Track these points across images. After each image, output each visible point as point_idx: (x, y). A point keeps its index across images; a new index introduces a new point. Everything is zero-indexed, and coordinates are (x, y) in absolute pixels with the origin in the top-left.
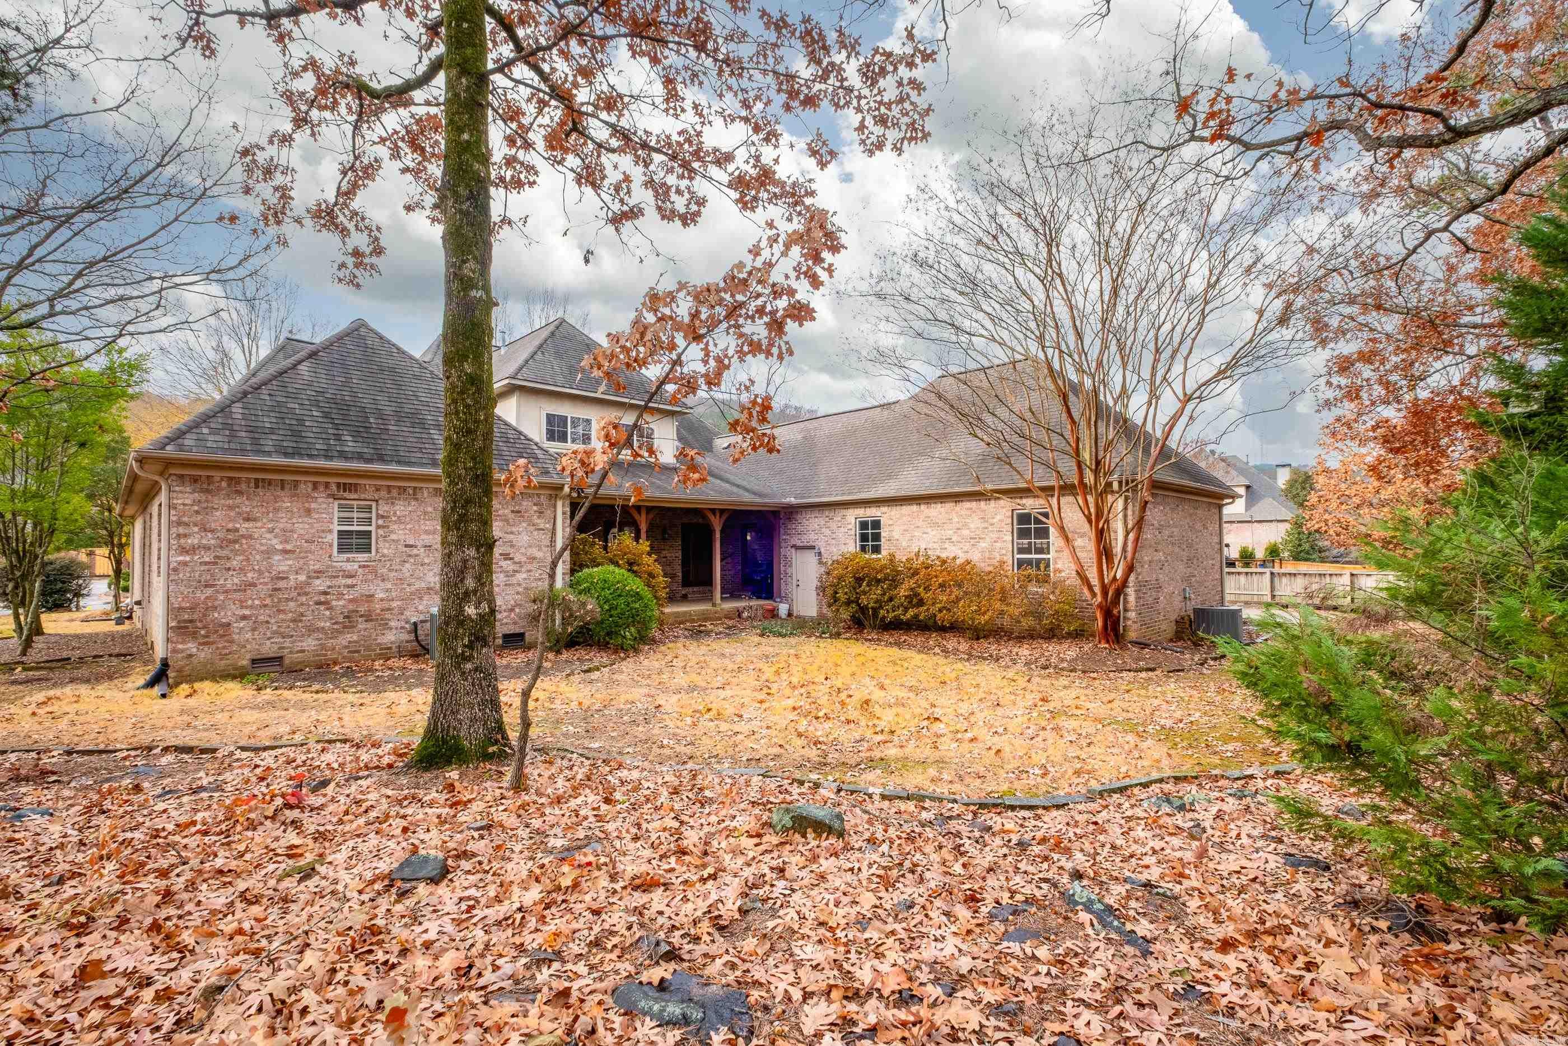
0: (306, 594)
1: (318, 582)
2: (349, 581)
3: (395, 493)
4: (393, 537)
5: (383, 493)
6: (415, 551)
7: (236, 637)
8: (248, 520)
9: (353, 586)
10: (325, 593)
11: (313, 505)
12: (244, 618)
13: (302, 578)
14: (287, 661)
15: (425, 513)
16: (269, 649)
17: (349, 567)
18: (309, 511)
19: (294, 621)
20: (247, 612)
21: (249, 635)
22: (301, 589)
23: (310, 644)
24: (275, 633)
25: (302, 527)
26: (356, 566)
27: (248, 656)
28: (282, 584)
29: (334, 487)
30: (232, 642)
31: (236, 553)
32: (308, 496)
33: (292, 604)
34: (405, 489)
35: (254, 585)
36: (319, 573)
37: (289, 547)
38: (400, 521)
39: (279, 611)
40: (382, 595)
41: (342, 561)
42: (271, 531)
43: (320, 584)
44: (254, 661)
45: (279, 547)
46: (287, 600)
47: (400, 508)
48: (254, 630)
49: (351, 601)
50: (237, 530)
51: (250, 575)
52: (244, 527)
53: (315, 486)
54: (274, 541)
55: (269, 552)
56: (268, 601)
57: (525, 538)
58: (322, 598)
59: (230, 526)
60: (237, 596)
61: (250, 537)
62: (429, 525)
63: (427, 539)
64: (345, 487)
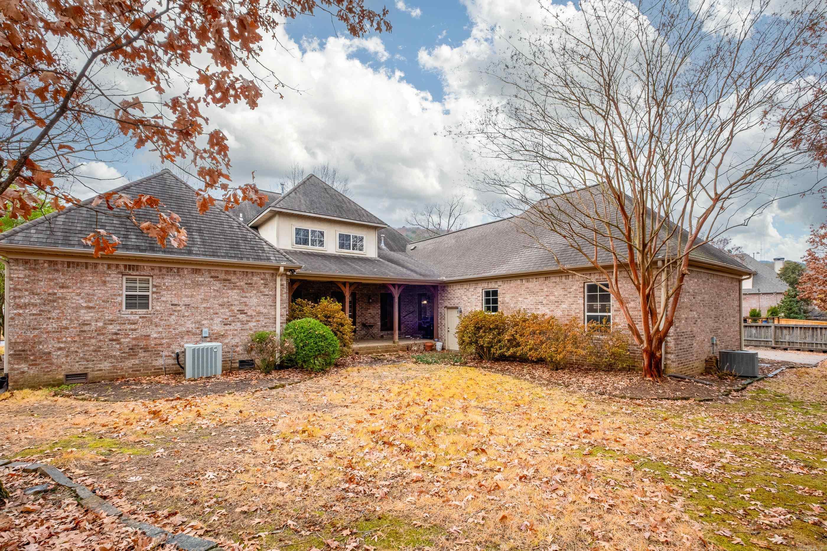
0: (103, 334)
1: (111, 327)
2: (133, 327)
3: (164, 271)
4: (163, 299)
5: (157, 272)
6: (178, 308)
7: (55, 361)
8: (62, 287)
9: (135, 330)
10: (116, 334)
11: (108, 279)
12: (60, 349)
13: (100, 324)
14: (90, 376)
15: (186, 284)
16: (77, 368)
17: (132, 317)
18: (104, 283)
19: (95, 351)
20: (62, 345)
21: (64, 360)
22: (100, 332)
23: (106, 365)
24: (81, 358)
25: (100, 292)
26: (137, 317)
27: (63, 373)
28: (86, 328)
29: (122, 268)
30: (52, 364)
31: (55, 308)
32: (104, 273)
33: (93, 341)
34: (171, 269)
35: (67, 328)
36: (112, 321)
37: (91, 305)
38: (168, 289)
39: (85, 345)
40: (155, 335)
41: (127, 314)
42: (79, 295)
43: (113, 328)
44: (67, 376)
45: (84, 305)
46: (90, 338)
47: (168, 281)
48: (67, 356)
49: (134, 339)
50: (55, 294)
51: (64, 322)
52: (60, 292)
53: (109, 267)
54: (81, 301)
55: (78, 308)
56: (77, 339)
58: (114, 337)
59: (50, 291)
60: (56, 335)
61: (65, 298)
62: (188, 292)
63: (187, 300)
64: (130, 267)
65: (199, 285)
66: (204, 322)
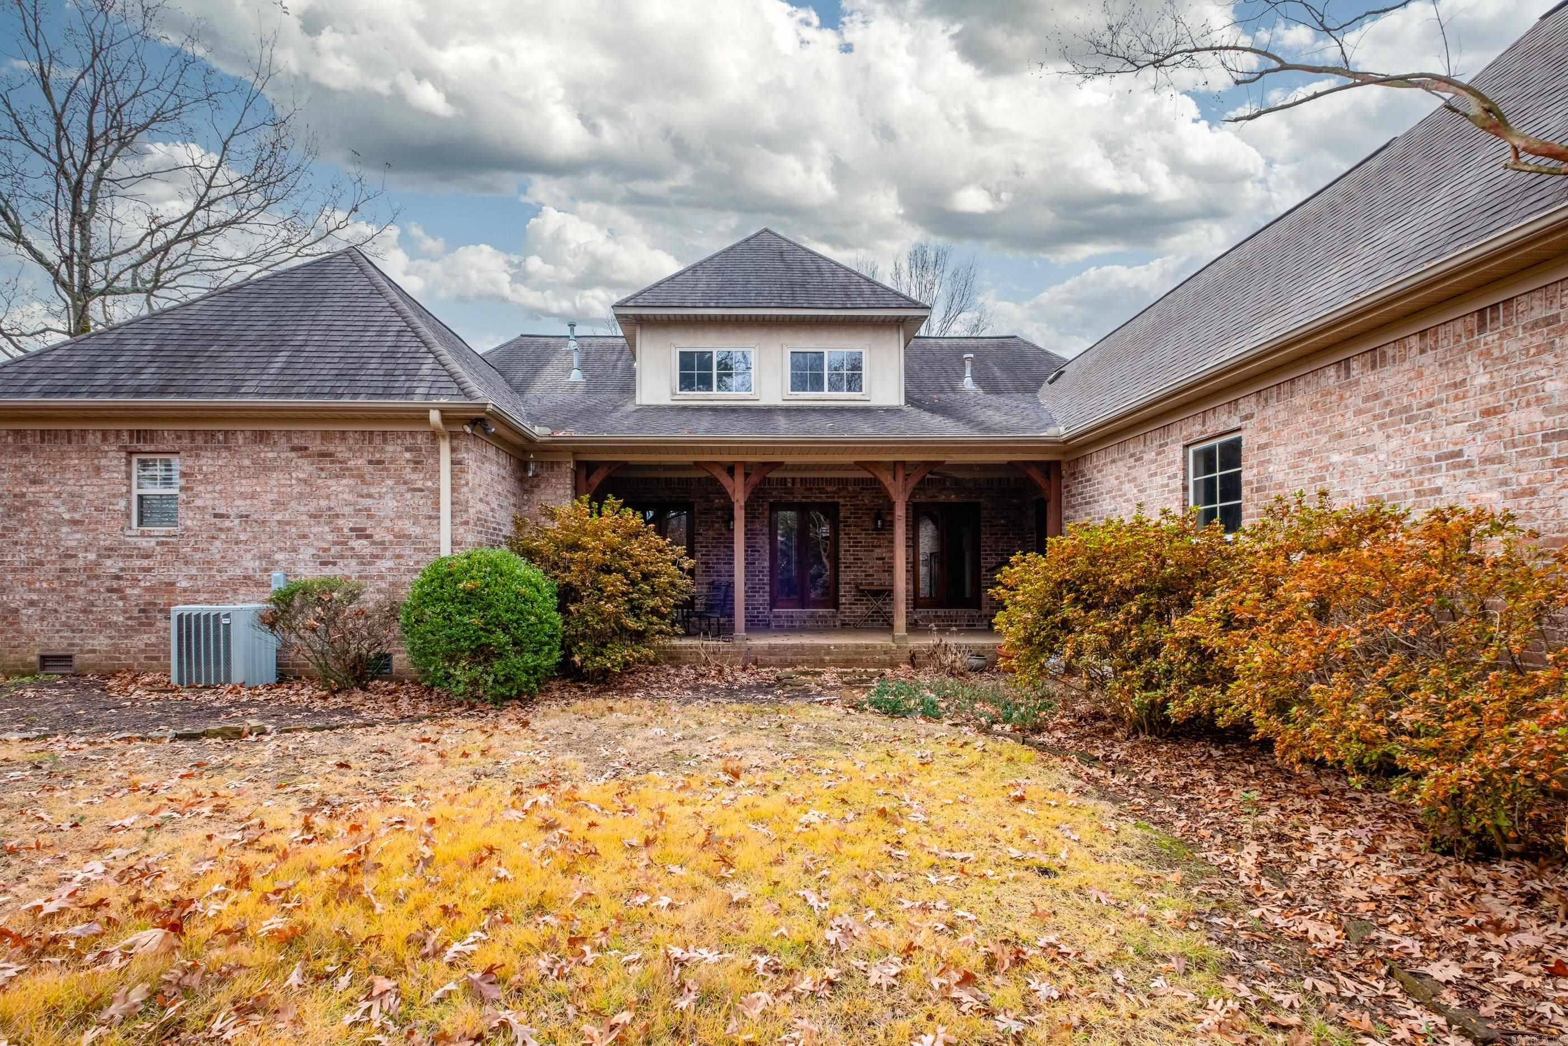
0: (97, 577)
1: (109, 562)
2: (145, 563)
3: (200, 441)
4: (199, 502)
5: (186, 442)
6: (227, 524)
7: (24, 626)
8: (34, 482)
9: (149, 570)
10: (118, 578)
11: (104, 462)
12: (32, 603)
13: (92, 556)
14: (77, 662)
15: (241, 468)
16: (58, 645)
17: (144, 543)
18: (98, 469)
19: (84, 611)
20: (35, 597)
21: (37, 626)
22: (91, 571)
23: (101, 642)
24: (64, 624)
25: (91, 490)
26: (153, 542)
27: (37, 651)
28: (70, 564)
29: (126, 437)
30: (20, 631)
31: (23, 522)
32: (98, 450)
33: (81, 590)
34: (213, 434)
35: (41, 563)
36: (110, 551)
37: (77, 516)
38: (206, 481)
39: (68, 597)
40: (184, 584)
41: (135, 536)
42: (58, 496)
43: (112, 565)
44: (43, 658)
45: (67, 516)
46: (77, 584)
47: (208, 462)
48: (42, 619)
49: (147, 589)
50: (23, 495)
51: (37, 551)
52: (31, 491)
53: (105, 434)
54: (62, 509)
55: (57, 522)
56: (56, 585)
57: (390, 504)
58: (115, 584)
59: (17, 490)
60: (24, 576)
61: (37, 504)
62: (245, 486)
63: (242, 505)
64: (139, 435)
65: (265, 468)
66: (279, 556)
